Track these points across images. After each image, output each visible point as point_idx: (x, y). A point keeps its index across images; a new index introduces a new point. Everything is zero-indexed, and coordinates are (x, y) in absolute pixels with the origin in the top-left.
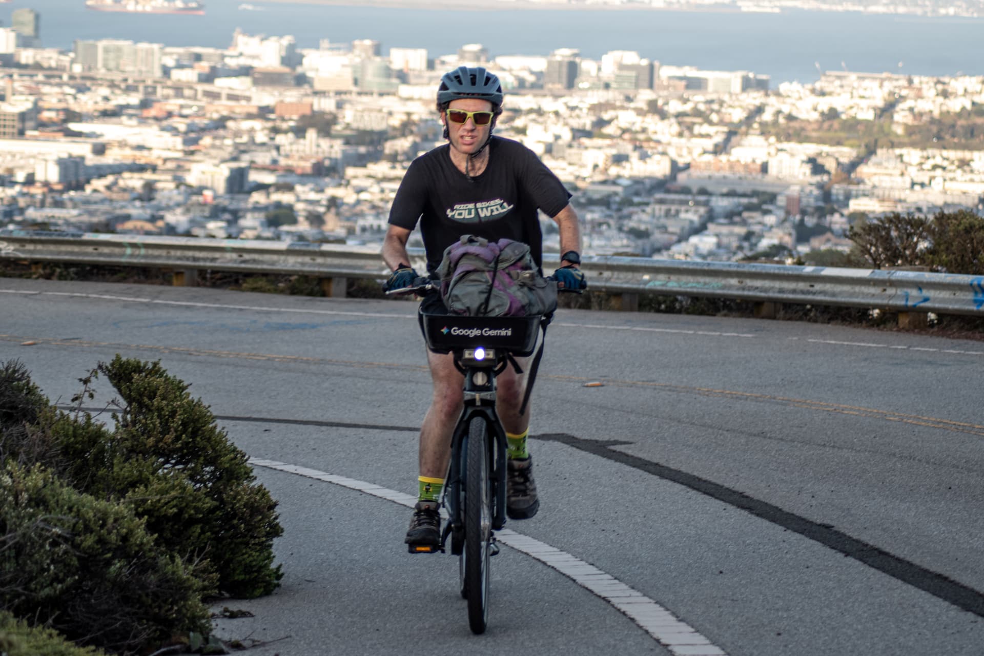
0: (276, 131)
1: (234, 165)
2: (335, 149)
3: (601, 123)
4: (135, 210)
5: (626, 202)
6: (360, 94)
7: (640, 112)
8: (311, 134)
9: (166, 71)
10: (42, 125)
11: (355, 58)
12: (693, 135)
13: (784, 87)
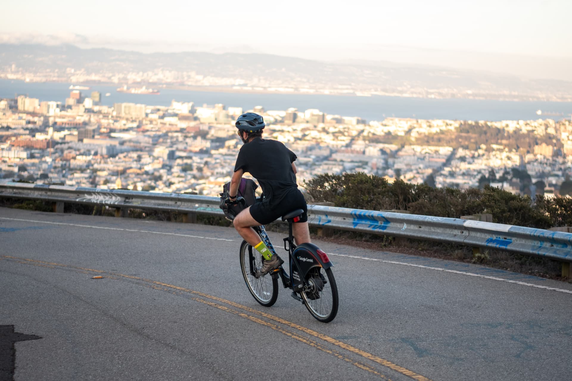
0: (186, 137)
1: (171, 149)
2: (207, 144)
3: (305, 135)
4: (134, 165)
5: (314, 164)
6: (217, 124)
7: (319, 132)
8: (199, 139)
9: (147, 115)
10: (101, 134)
11: (216, 111)
12: (338, 140)
13: (371, 123)
